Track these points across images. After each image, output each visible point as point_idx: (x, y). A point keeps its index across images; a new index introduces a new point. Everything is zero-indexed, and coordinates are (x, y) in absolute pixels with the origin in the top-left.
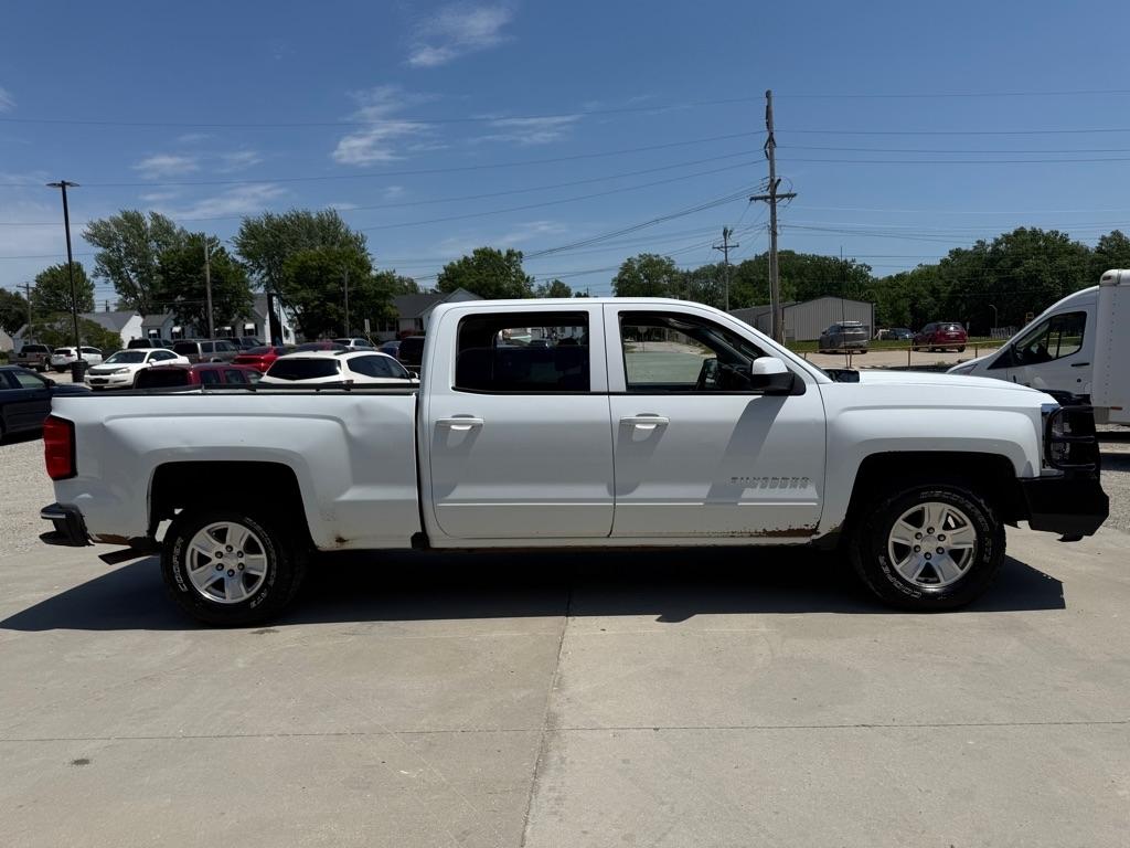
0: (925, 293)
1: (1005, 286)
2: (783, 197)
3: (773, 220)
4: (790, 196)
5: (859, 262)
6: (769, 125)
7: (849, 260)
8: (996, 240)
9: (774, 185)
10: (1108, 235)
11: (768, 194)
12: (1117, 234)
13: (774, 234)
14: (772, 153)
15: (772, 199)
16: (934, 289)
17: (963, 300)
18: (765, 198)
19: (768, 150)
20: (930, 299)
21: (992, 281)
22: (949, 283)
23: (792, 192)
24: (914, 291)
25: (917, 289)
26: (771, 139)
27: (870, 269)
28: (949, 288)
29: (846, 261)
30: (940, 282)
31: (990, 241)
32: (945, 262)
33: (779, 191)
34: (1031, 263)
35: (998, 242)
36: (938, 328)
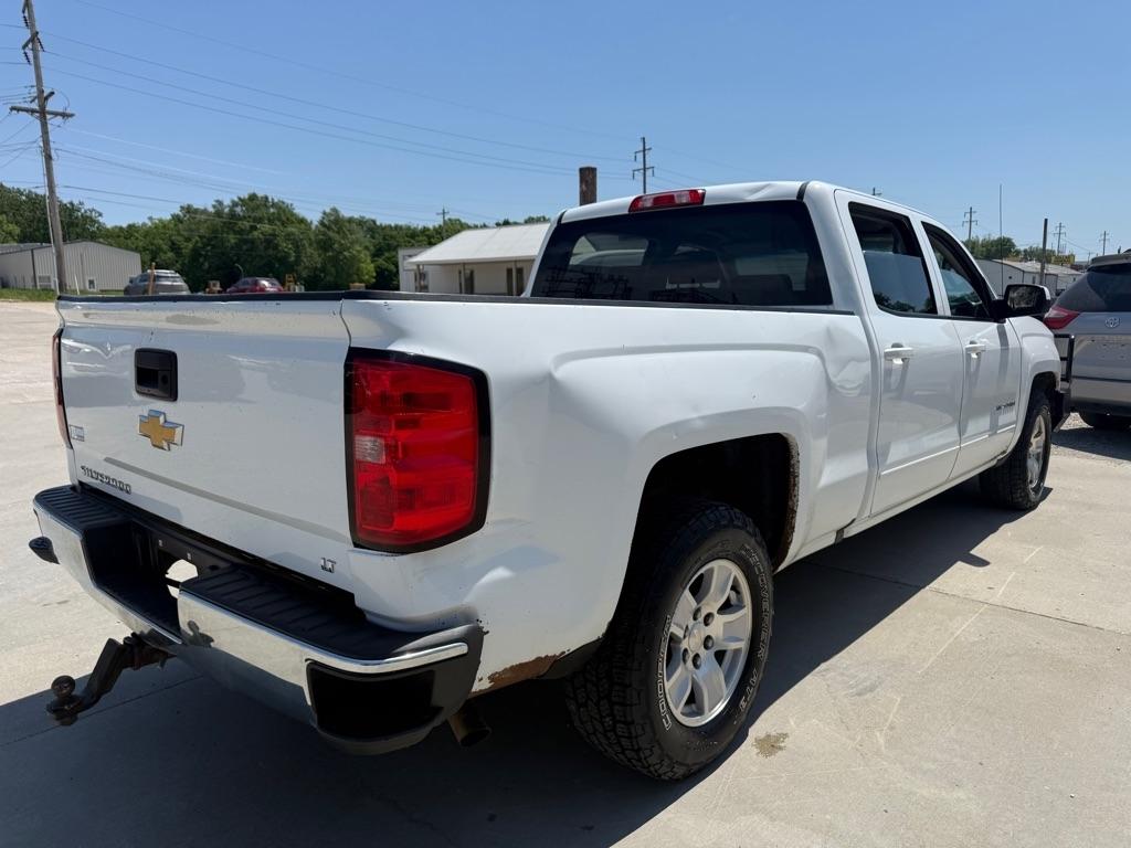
0: (165, 247)
1: (245, 247)
2: (56, 114)
3: (46, 142)
4: (65, 115)
5: (87, 206)
6: (29, 22)
7: (76, 202)
8: (233, 202)
9: (43, 98)
10: (328, 210)
11: (35, 106)
12: (335, 210)
13: (48, 158)
14: (36, 57)
15: (42, 114)
16: (173, 244)
17: (205, 257)
18: (33, 111)
19: (30, 54)
20: (170, 254)
21: (233, 241)
22: (188, 240)
23: (69, 111)
24: (152, 244)
25: (155, 242)
26: (34, 38)
27: (100, 215)
28: (191, 246)
29: (71, 204)
30: (180, 238)
31: (227, 202)
32: (176, 218)
33: (51, 106)
34: (266, 227)
35: (235, 204)
36: (256, 283)
